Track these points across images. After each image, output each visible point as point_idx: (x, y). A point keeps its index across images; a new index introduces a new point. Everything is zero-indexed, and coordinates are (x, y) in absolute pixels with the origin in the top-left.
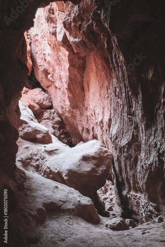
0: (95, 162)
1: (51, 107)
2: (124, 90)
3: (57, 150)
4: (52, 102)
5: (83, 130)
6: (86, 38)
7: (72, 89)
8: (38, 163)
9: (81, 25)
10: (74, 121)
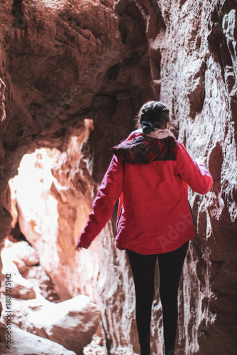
0: (82, 317)
1: (37, 265)
2: (110, 240)
3: (41, 306)
4: (39, 259)
5: (73, 290)
6: (74, 186)
7: (62, 242)
8: (20, 320)
9: (68, 173)
10: (65, 280)
